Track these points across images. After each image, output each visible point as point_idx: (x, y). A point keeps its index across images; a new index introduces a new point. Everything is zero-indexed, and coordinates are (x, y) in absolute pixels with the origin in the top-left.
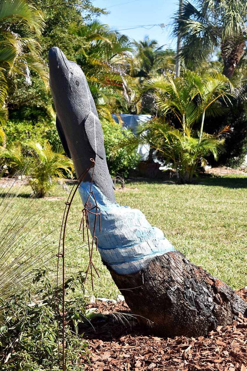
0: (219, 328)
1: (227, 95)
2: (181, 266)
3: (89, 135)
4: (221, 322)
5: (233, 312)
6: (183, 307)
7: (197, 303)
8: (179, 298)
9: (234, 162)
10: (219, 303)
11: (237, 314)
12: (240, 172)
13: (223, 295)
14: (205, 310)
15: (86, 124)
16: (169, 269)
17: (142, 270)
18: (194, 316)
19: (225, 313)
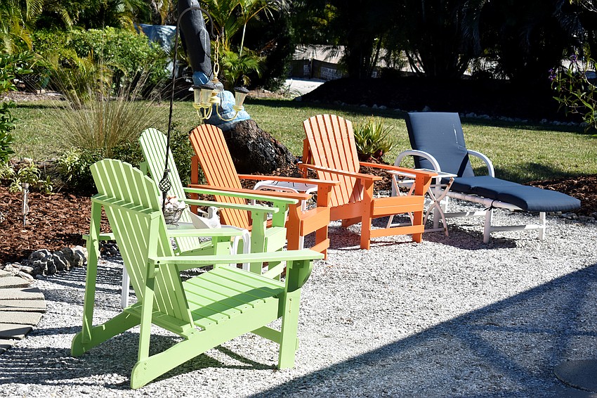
0: (278, 169)
1: (269, 8)
2: (255, 128)
3: (202, 42)
4: (280, 166)
5: (287, 160)
6: (256, 155)
7: (265, 152)
8: (254, 148)
9: (273, 83)
10: (278, 154)
11: (290, 162)
12: (279, 96)
13: (281, 149)
14: (270, 158)
15: (201, 34)
16: (248, 129)
17: (232, 129)
18: (263, 161)
19: (282, 160)
